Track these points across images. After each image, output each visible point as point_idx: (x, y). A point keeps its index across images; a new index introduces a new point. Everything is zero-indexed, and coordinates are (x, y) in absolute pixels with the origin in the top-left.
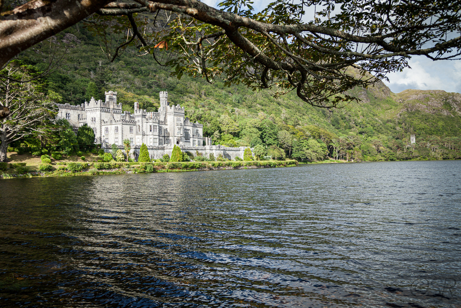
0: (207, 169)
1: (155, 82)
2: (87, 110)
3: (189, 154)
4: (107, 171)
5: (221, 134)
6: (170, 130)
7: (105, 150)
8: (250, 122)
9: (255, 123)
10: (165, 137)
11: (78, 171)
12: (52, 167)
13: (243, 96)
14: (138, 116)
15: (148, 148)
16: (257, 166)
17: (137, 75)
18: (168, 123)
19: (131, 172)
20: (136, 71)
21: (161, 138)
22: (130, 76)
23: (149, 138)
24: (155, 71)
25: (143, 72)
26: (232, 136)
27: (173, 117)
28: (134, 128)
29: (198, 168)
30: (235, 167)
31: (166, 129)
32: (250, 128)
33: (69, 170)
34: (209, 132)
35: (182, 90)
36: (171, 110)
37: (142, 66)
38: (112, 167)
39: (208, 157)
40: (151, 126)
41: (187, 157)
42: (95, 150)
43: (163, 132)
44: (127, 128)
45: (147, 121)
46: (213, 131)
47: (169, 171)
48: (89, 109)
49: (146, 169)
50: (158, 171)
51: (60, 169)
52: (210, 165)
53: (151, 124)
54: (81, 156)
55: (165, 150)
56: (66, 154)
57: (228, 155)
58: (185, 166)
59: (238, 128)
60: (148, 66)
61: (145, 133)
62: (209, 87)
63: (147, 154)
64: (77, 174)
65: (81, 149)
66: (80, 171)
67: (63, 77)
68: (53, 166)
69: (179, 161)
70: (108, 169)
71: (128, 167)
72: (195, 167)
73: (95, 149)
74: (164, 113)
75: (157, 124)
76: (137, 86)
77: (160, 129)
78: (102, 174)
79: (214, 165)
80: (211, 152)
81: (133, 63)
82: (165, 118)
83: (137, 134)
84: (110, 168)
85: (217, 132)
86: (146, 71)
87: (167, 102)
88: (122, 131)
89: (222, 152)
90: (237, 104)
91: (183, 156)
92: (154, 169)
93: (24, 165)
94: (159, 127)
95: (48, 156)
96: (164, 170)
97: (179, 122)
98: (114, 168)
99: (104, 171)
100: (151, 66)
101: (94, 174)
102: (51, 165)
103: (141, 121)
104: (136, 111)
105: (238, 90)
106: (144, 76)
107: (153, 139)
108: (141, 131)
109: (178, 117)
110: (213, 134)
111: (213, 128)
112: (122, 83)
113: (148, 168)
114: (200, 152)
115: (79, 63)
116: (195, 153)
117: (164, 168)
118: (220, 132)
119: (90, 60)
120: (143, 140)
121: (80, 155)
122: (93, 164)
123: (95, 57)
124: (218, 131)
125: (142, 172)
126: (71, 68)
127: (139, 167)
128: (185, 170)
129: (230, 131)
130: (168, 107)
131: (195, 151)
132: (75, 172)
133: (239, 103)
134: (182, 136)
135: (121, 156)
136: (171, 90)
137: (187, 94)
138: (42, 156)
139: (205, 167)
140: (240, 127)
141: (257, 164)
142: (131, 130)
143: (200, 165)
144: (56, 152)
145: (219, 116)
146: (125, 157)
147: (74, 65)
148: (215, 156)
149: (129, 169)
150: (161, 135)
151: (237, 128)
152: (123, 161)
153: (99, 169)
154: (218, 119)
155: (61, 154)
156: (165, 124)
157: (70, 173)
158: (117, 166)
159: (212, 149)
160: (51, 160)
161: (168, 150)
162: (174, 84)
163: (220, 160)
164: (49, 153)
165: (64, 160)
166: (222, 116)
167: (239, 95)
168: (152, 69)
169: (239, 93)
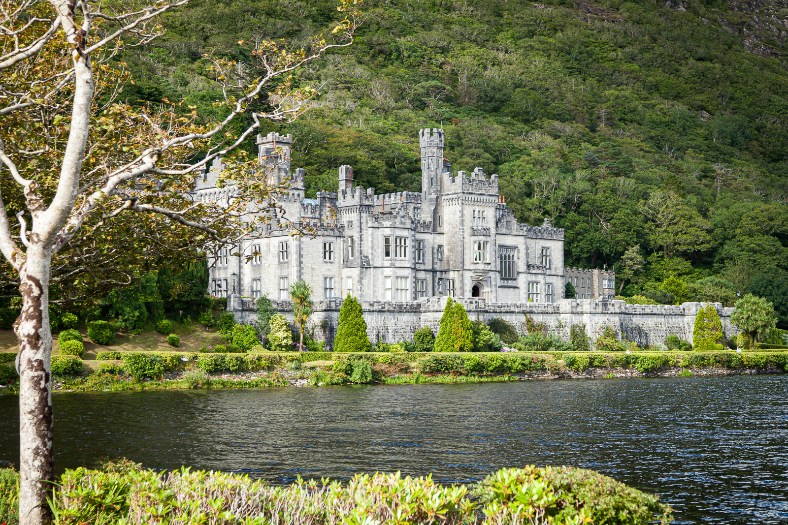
0: (548, 375)
1: (438, 88)
2: (203, 192)
3: (497, 326)
4: (236, 379)
5: (650, 259)
6: (450, 250)
7: (239, 314)
8: (752, 214)
9: (771, 219)
10: (434, 271)
11: (151, 378)
12: (80, 364)
13: (752, 119)
14: (349, 209)
15: (365, 307)
16: (729, 367)
17: (385, 66)
18: (445, 227)
19: (304, 382)
20: (381, 52)
21: (422, 275)
22: (359, 70)
23: (380, 277)
24: (444, 50)
25: (406, 54)
26: (688, 264)
27: (458, 208)
28: (338, 245)
29: (519, 372)
30: (646, 370)
31: (440, 246)
32: (751, 234)
33: (127, 373)
34: (606, 250)
35: (530, 109)
36: (453, 185)
37: (403, 33)
38: (250, 367)
39: (565, 336)
40: (387, 240)
41: (488, 335)
42: (209, 314)
43: (428, 258)
44: (314, 246)
45: (376, 225)
46: (620, 248)
47: (421, 380)
48: (208, 191)
49: (350, 375)
50: (389, 381)
51: (104, 372)
52: (561, 362)
53: (387, 232)
54: (168, 334)
55: (423, 316)
56: (126, 327)
57: (640, 330)
58: (475, 366)
59: (708, 238)
60: (423, 34)
61: (368, 263)
62: (627, 93)
63: (362, 326)
64: (149, 386)
65: (170, 311)
66: (159, 378)
67: (146, 91)
68: (85, 362)
69: (462, 349)
70: (236, 372)
71: (298, 368)
72: (510, 368)
73: (210, 311)
74: (434, 196)
75: (405, 233)
76: (378, 105)
77: (419, 247)
78: (219, 386)
79: (572, 363)
80: (576, 320)
81: (374, 27)
82: (435, 211)
83: (346, 263)
84: (241, 368)
85: (633, 253)
86: (414, 51)
87: (441, 161)
88: (301, 256)
89: (616, 319)
90: (729, 149)
91: (476, 333)
92: (375, 373)
93: (10, 360)
94: (416, 240)
95: (76, 333)
96: (405, 378)
97: (480, 224)
98: (256, 370)
99: (225, 377)
100: (434, 32)
101: (195, 388)
102: (80, 360)
103: (356, 224)
104: (344, 192)
105: (732, 98)
106: (408, 67)
107: (393, 278)
108: (357, 254)
109: (477, 209)
110: (619, 259)
111: (620, 236)
112: (330, 96)
113: (356, 370)
114: (537, 319)
115: (206, 38)
116: (523, 325)
117: (406, 370)
118: (646, 250)
119: (239, 25)
120: (365, 282)
121: (164, 332)
122: (196, 357)
123: (253, 14)
124: (637, 247)
125: (337, 384)
126: (179, 57)
127: (330, 368)
128: (476, 379)
129: (682, 248)
130: (446, 176)
131: (523, 318)
132: (144, 380)
133: (732, 144)
134: (489, 267)
135: (281, 334)
136: (495, 110)
137: (546, 123)
138: (62, 333)
139: (544, 370)
140: (718, 231)
141: (730, 361)
142: (327, 251)
143: (526, 362)
144: (100, 322)
145: (646, 196)
146: (295, 338)
147: (189, 47)
148: (589, 332)
149: (299, 373)
150: (422, 267)
151: (703, 236)
152: (288, 348)
153: (210, 372)
154: (640, 206)
155: (112, 329)
156: (435, 231)
157: (130, 384)
158: (263, 362)
159: (579, 309)
160: (86, 344)
161: (430, 316)
162: (505, 91)
163: (606, 347)
164: (80, 326)
165: (119, 344)
166: (656, 196)
167: (736, 117)
168: (433, 44)
169: (735, 111)
